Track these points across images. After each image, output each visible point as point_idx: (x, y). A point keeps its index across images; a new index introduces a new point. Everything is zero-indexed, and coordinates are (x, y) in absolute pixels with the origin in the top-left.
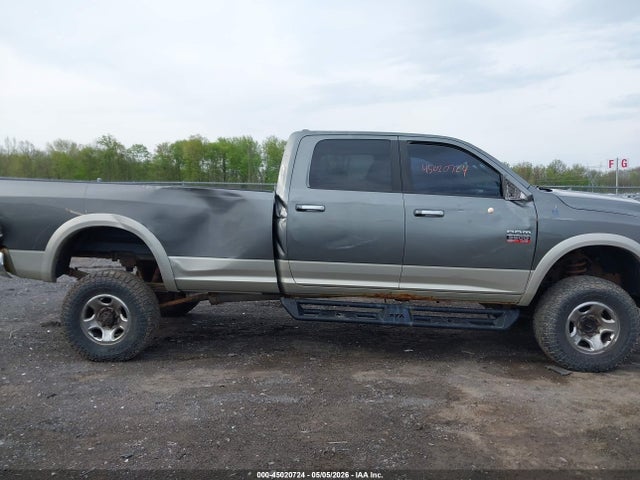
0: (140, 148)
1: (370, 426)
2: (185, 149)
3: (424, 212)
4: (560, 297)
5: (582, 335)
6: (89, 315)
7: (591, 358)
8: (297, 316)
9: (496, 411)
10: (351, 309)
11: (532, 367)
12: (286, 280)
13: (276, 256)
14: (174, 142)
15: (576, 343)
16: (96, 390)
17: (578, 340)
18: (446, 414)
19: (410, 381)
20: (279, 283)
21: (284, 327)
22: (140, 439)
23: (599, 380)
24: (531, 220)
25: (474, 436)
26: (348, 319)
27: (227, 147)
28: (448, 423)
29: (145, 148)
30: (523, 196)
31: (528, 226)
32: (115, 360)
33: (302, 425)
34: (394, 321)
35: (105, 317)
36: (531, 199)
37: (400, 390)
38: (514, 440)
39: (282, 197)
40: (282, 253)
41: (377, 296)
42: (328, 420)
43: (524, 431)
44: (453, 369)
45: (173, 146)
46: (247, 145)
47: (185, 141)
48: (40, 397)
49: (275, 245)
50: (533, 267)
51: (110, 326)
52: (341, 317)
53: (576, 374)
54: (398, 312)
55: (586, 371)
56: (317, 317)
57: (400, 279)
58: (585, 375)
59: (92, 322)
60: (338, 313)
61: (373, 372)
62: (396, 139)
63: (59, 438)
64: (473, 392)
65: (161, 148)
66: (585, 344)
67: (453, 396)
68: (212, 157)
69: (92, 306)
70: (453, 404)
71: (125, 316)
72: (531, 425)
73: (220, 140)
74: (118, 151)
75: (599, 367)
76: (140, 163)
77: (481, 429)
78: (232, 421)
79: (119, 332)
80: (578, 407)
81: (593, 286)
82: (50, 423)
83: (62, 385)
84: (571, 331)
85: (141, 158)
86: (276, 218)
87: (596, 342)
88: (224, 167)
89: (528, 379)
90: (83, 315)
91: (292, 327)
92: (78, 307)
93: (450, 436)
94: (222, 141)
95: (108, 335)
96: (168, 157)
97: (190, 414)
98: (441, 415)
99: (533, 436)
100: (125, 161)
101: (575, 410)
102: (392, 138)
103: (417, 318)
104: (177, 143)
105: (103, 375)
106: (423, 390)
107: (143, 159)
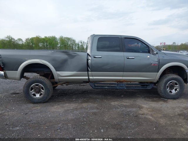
0: (20, 40)
1: (122, 116)
2: (34, 40)
3: (129, 57)
4: (165, 80)
5: (170, 90)
6: (32, 90)
7: (172, 96)
8: (94, 88)
9: (153, 111)
10: (109, 85)
11: (157, 99)
12: (91, 78)
13: (88, 71)
14: (31, 38)
15: (169, 92)
16: (39, 111)
17: (169, 91)
18: (140, 112)
19: (127, 104)
20: (89, 78)
21: (85, 91)
22: (59, 124)
23: (175, 101)
24: (157, 59)
25: (150, 117)
26: (108, 88)
27: (47, 39)
28: (142, 114)
29: (22, 40)
30: (155, 53)
31: (157, 60)
32: (40, 103)
33: (104, 117)
34: (121, 88)
35: (37, 90)
36: (157, 53)
37: (126, 106)
38: (161, 117)
39: (89, 54)
40: (89, 70)
41: (116, 81)
42: (110, 116)
43: (163, 115)
44: (137, 100)
45: (30, 39)
46: (54, 39)
47: (34, 38)
48: (23, 114)
49: (87, 68)
50: (158, 72)
51: (38, 93)
52: (106, 87)
53: (169, 100)
54: (122, 85)
55: (171, 99)
56: (99, 88)
57: (123, 76)
58: (171, 100)
59: (33, 92)
60: (105, 86)
61: (116, 102)
62: (120, 37)
63: (35, 126)
64: (145, 106)
65: (27, 40)
66: (171, 92)
67: (140, 108)
68: (43, 42)
69: (33, 87)
70: (141, 109)
71: (43, 90)
72: (163, 113)
73: (45, 37)
74: (13, 40)
75: (175, 98)
76: (20, 44)
77: (151, 115)
78: (84, 117)
79: (41, 94)
80: (173, 108)
81: (173, 76)
82: (30, 122)
83: (28, 111)
84: (167, 88)
85: (20, 43)
86: (88, 60)
87: (173, 91)
88: (47, 45)
89: (158, 102)
90: (30, 90)
91: (87, 91)
92: (28, 88)
93: (145, 117)
94: (46, 37)
95: (38, 96)
96: (29, 42)
97: (70, 116)
98: (139, 112)
99: (165, 116)
100: (15, 44)
101: (173, 109)
102: (119, 37)
103: (127, 87)
104: (32, 38)
105: (38, 107)
106: (131, 106)
107: (21, 43)
